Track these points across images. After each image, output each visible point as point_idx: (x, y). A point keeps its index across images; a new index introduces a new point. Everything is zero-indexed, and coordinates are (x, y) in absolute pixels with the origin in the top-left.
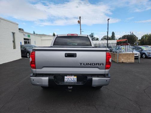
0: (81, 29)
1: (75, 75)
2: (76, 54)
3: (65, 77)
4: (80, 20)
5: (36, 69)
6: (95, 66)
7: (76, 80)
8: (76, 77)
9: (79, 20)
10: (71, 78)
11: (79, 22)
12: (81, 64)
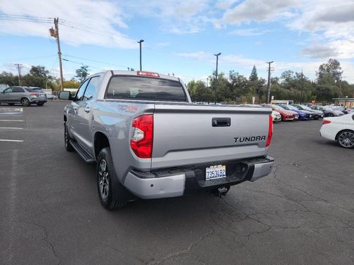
0: (60, 53)
1: (223, 163)
2: (230, 119)
3: (208, 170)
4: (56, 27)
5: (151, 157)
6: (255, 142)
7: (225, 174)
8: (224, 168)
9: (54, 28)
10: (217, 169)
11: (54, 33)
12: (236, 139)
